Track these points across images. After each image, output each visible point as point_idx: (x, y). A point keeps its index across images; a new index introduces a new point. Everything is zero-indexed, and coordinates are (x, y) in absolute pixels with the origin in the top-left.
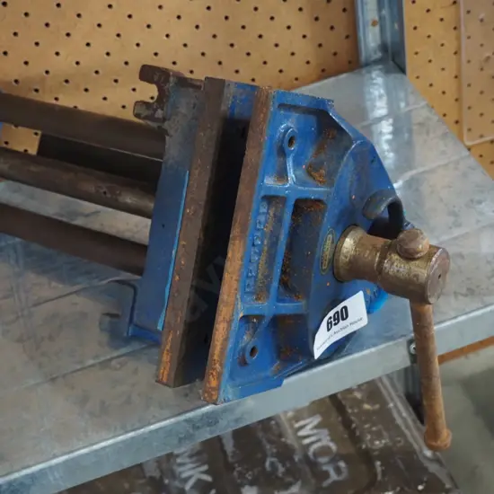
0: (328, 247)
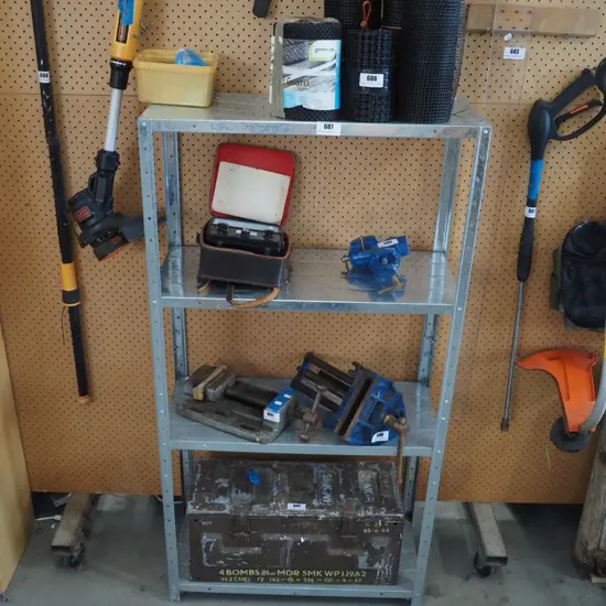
0: (382, 415)
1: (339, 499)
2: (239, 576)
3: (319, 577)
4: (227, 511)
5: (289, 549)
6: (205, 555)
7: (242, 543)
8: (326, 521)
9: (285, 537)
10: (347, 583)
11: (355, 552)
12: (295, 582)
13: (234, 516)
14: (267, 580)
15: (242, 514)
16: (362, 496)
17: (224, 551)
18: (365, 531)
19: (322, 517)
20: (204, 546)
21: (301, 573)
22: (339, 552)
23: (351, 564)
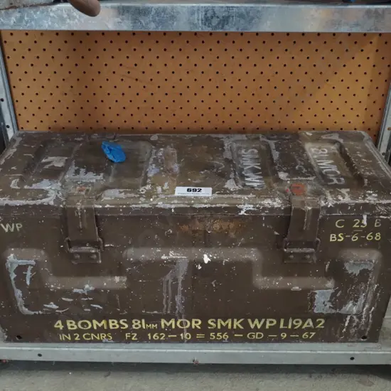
1: (278, 180)
2: (92, 330)
3: (238, 331)
4: (49, 200)
5: (181, 278)
6: (18, 293)
7: (87, 268)
8: (254, 217)
9: (172, 255)
10: (288, 340)
11: (308, 282)
12: (194, 340)
13: (64, 210)
14: (143, 337)
15: (79, 206)
16: (323, 178)
17: (54, 284)
18: (333, 238)
19: (245, 208)
20: (13, 276)
21: (205, 325)
22: (278, 282)
23: (300, 305)
